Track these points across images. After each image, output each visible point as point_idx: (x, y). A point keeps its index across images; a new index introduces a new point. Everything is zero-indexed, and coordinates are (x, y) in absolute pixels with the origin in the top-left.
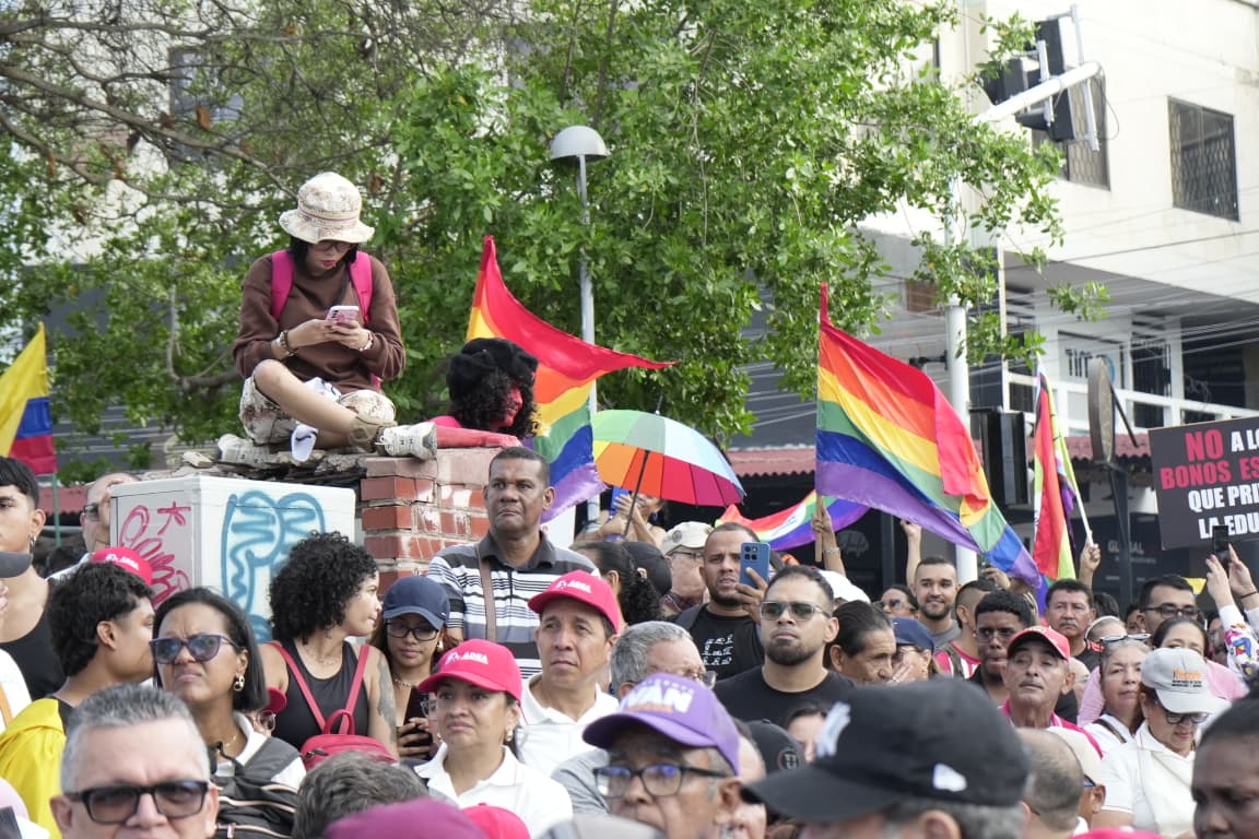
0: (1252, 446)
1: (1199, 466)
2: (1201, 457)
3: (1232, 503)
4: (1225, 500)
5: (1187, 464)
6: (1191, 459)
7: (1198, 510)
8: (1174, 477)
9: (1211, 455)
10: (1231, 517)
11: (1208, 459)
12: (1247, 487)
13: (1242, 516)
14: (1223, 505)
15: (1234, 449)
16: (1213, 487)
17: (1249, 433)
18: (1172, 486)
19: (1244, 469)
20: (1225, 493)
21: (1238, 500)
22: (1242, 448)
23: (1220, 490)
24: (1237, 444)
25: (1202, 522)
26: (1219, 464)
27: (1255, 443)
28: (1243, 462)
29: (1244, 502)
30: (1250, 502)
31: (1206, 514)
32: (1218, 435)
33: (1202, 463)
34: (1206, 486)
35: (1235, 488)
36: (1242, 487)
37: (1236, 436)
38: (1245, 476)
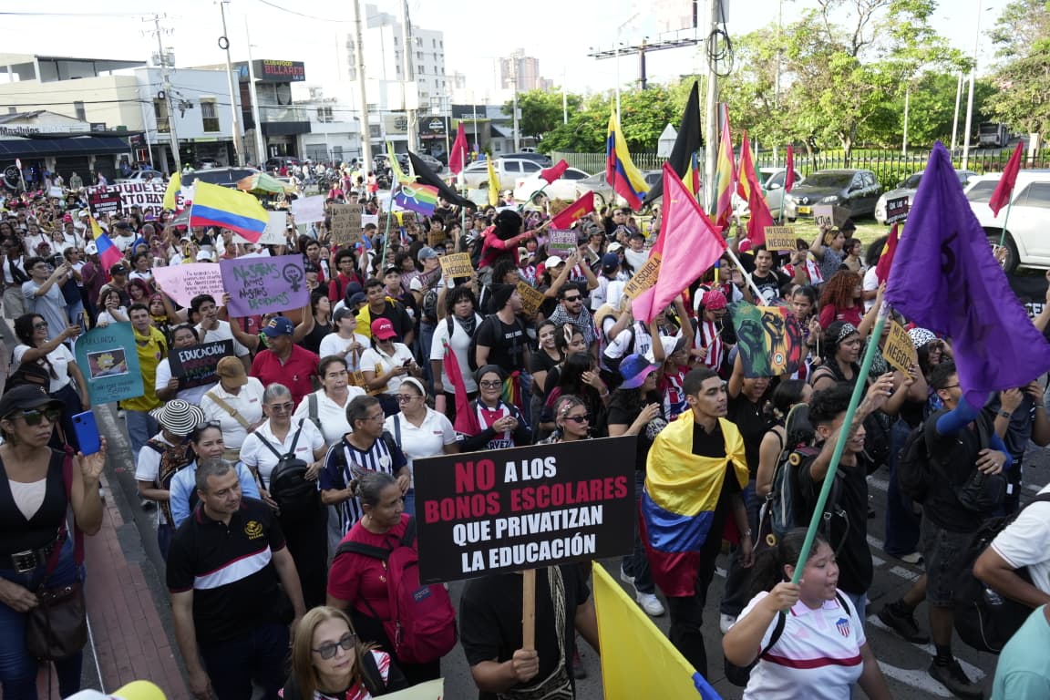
0: (526, 477)
1: (467, 498)
2: (470, 488)
3: (499, 535)
4: (492, 532)
5: (454, 496)
6: (459, 490)
7: (462, 543)
8: (439, 510)
9: (481, 486)
10: (496, 550)
11: (477, 491)
12: (517, 519)
13: (508, 549)
14: (489, 538)
15: (507, 480)
16: (480, 519)
17: (525, 463)
18: (436, 519)
19: (514, 500)
20: (492, 527)
21: (505, 532)
22: (515, 479)
23: (488, 522)
24: (510, 474)
25: (465, 556)
26: (489, 496)
27: (529, 473)
28: (514, 493)
29: (511, 534)
30: (518, 534)
31: (470, 548)
32: (490, 464)
33: (471, 495)
34: (473, 520)
35: (504, 521)
36: (511, 519)
37: (510, 466)
38: (515, 508)
